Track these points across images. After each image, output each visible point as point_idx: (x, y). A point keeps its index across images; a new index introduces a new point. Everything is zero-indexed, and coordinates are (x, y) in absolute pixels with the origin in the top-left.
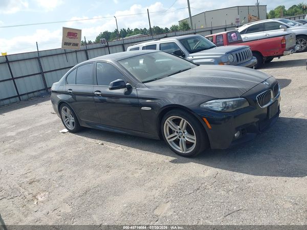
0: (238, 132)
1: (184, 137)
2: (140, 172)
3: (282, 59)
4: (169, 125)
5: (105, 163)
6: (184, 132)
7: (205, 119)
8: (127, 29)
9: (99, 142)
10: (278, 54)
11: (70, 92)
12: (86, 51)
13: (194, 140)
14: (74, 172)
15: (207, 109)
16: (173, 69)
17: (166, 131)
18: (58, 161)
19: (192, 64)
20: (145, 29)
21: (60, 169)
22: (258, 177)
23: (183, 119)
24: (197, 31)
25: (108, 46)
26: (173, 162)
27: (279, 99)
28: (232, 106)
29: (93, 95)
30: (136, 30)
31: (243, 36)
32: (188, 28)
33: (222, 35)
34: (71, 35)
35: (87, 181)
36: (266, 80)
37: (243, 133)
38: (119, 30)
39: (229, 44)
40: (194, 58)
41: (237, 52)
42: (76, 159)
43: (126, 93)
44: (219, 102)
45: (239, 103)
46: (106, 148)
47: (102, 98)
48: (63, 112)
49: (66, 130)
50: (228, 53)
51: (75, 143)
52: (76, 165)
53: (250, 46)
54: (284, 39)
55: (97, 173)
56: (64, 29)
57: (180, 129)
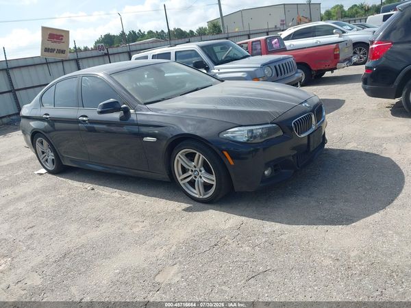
0: (270, 169)
1: (201, 177)
2: (141, 225)
3: (337, 73)
4: (181, 162)
5: (93, 215)
6: (201, 171)
7: (225, 153)
8: (137, 31)
9: (89, 186)
10: (330, 67)
11: (47, 118)
12: (77, 61)
13: (213, 181)
14: (51, 228)
15: (227, 139)
16: (188, 86)
17: (177, 170)
18: (28, 214)
19: (214, 80)
20: (162, 31)
21: (30, 225)
22: (294, 226)
23: (198, 153)
24: (230, 35)
25: (107, 54)
26: (187, 210)
27: (323, 125)
28: (261, 136)
29: (76, 121)
30: (150, 32)
31: (287, 43)
32: (219, 32)
33: (259, 41)
34: (54, 37)
35: (68, 239)
36: (306, 101)
37: (275, 170)
38: (127, 33)
39: (268, 53)
40: (221, 71)
41: (277, 64)
42: (54, 211)
43: (121, 118)
44: (243, 131)
45: (270, 131)
46: (97, 195)
47: (89, 125)
48: (38, 145)
49: (43, 171)
50: (264, 65)
51: (55, 188)
52: (54, 219)
53: (295, 56)
54: (337, 48)
55: (83, 229)
56: (44, 29)
57: (195, 167)
